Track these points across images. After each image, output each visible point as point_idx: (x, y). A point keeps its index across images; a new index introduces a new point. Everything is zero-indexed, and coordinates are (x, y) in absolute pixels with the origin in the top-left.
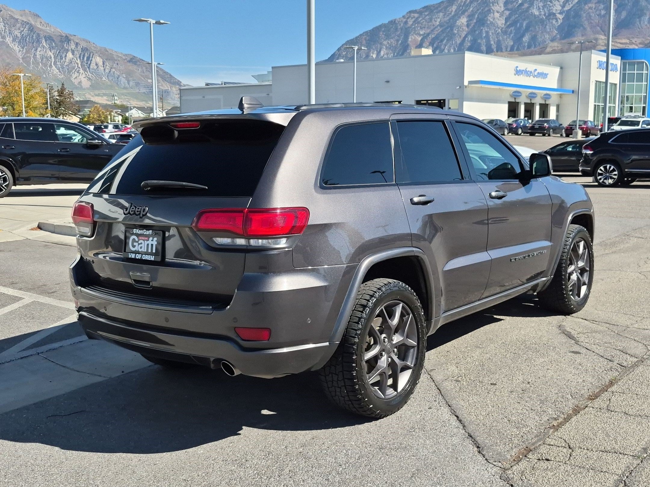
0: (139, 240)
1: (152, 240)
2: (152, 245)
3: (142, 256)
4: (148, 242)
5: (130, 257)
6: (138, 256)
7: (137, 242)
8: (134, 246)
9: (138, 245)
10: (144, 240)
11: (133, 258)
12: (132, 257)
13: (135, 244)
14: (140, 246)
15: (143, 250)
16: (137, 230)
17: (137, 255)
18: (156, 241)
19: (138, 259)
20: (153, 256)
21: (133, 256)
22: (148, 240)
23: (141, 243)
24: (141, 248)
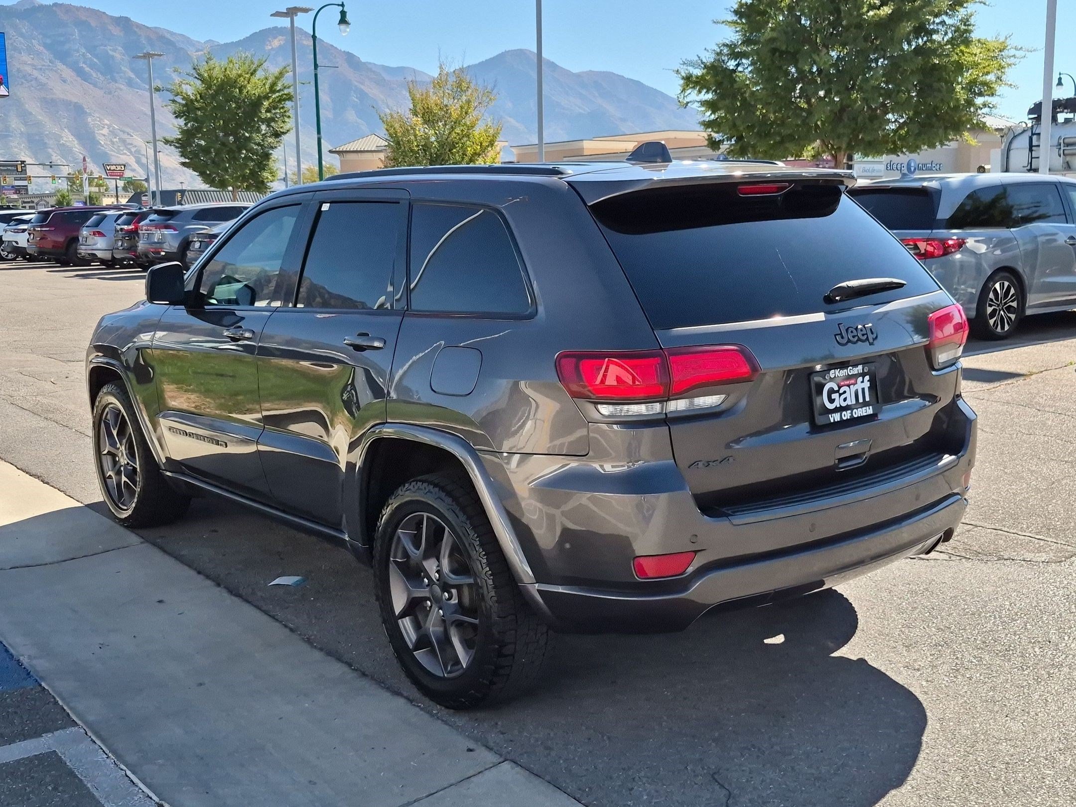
0: (840, 387)
1: (863, 382)
2: (863, 389)
3: (852, 413)
4: (856, 387)
5: (832, 421)
6: (846, 415)
7: (838, 391)
8: (832, 401)
9: (840, 396)
10: (849, 386)
11: (838, 421)
12: (836, 420)
13: (834, 396)
14: (843, 397)
15: (848, 402)
16: (837, 371)
17: (844, 413)
18: (868, 381)
19: (847, 419)
20: (871, 407)
21: (836, 417)
22: (857, 383)
23: (845, 392)
24: (845, 400)
